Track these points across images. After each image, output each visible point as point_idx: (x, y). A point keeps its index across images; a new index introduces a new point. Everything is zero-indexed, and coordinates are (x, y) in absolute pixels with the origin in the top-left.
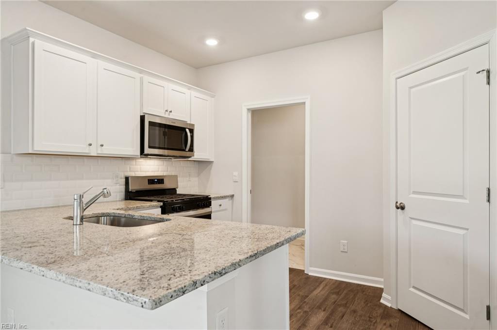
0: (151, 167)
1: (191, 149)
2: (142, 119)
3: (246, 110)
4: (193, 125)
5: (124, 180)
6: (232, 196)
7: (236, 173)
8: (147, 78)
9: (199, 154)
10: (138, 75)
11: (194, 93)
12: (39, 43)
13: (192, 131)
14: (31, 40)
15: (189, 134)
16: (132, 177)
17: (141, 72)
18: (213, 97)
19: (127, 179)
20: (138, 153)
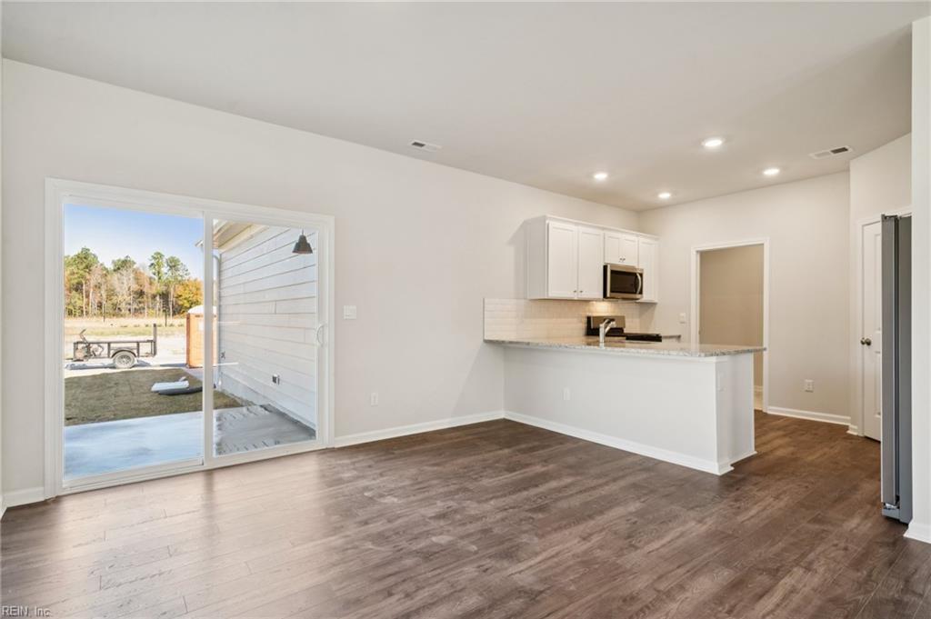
0: (603, 309)
1: (641, 293)
2: (605, 268)
3: (695, 253)
4: (642, 270)
5: (586, 320)
6: (679, 337)
7: (682, 314)
8: (608, 233)
9: (646, 296)
10: (601, 232)
11: (642, 239)
12: (553, 224)
13: (641, 275)
14: (547, 222)
15: (639, 277)
16: (594, 317)
17: (603, 229)
18: (656, 239)
19: (589, 318)
20: (602, 297)
